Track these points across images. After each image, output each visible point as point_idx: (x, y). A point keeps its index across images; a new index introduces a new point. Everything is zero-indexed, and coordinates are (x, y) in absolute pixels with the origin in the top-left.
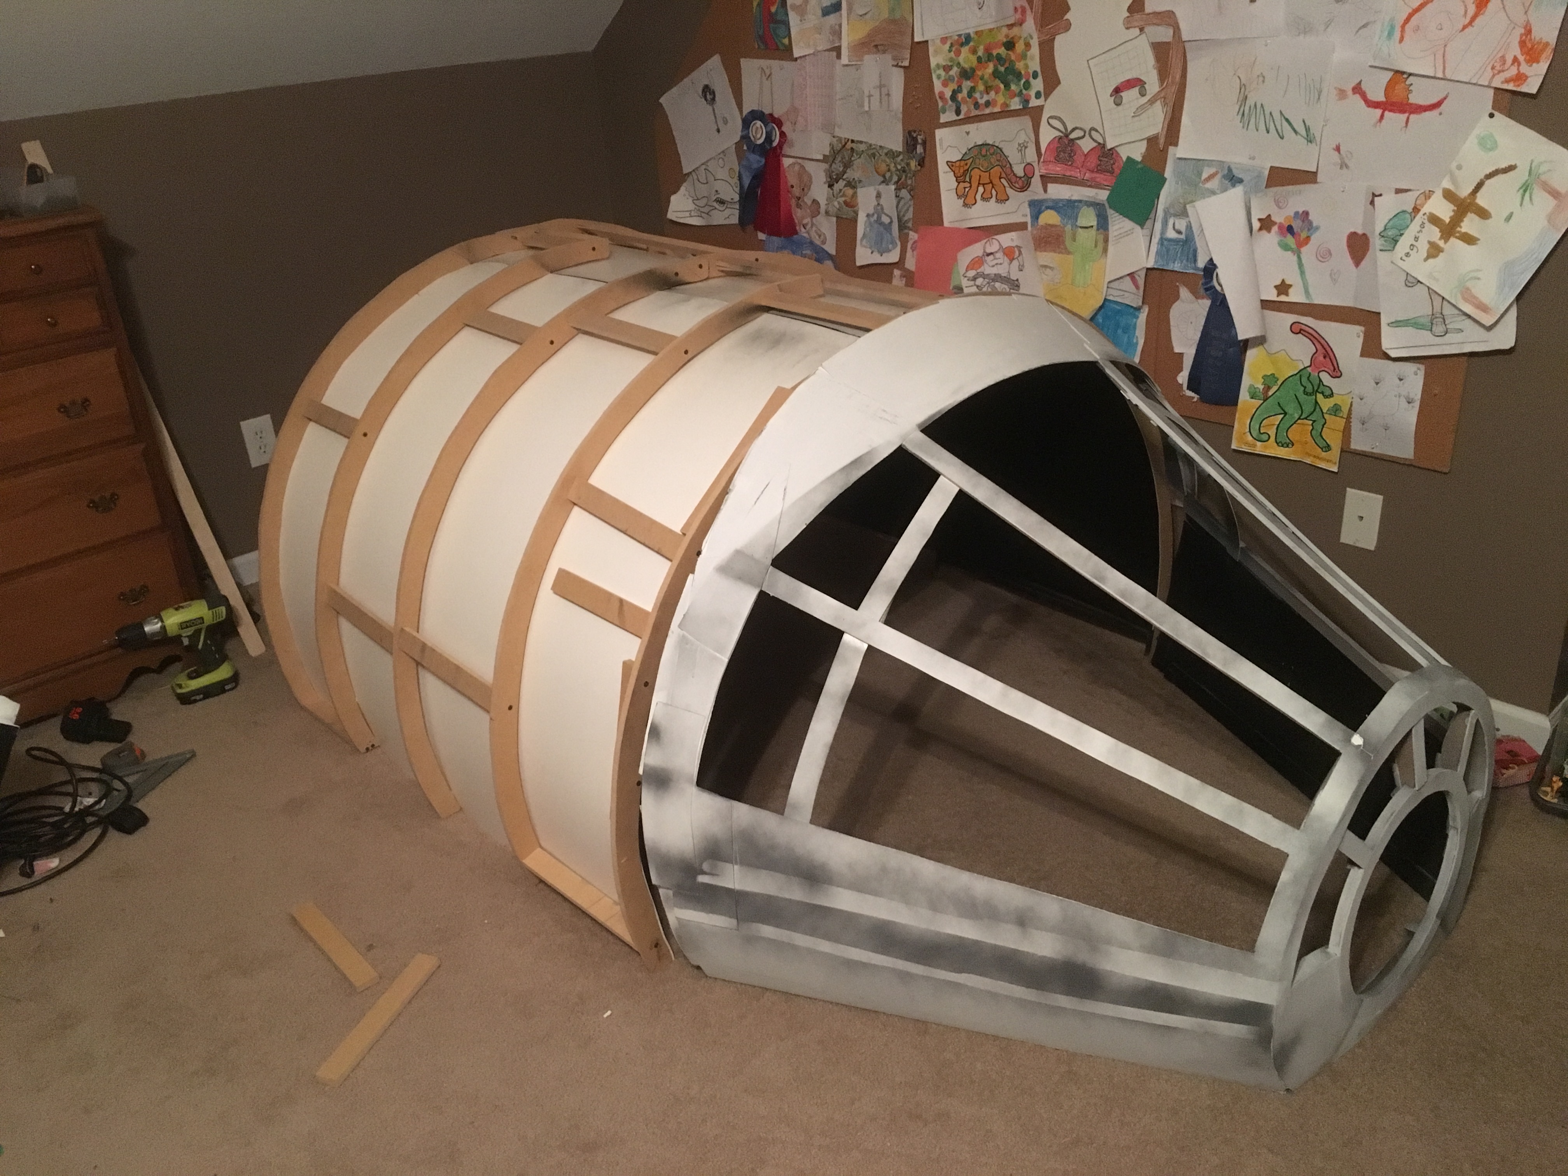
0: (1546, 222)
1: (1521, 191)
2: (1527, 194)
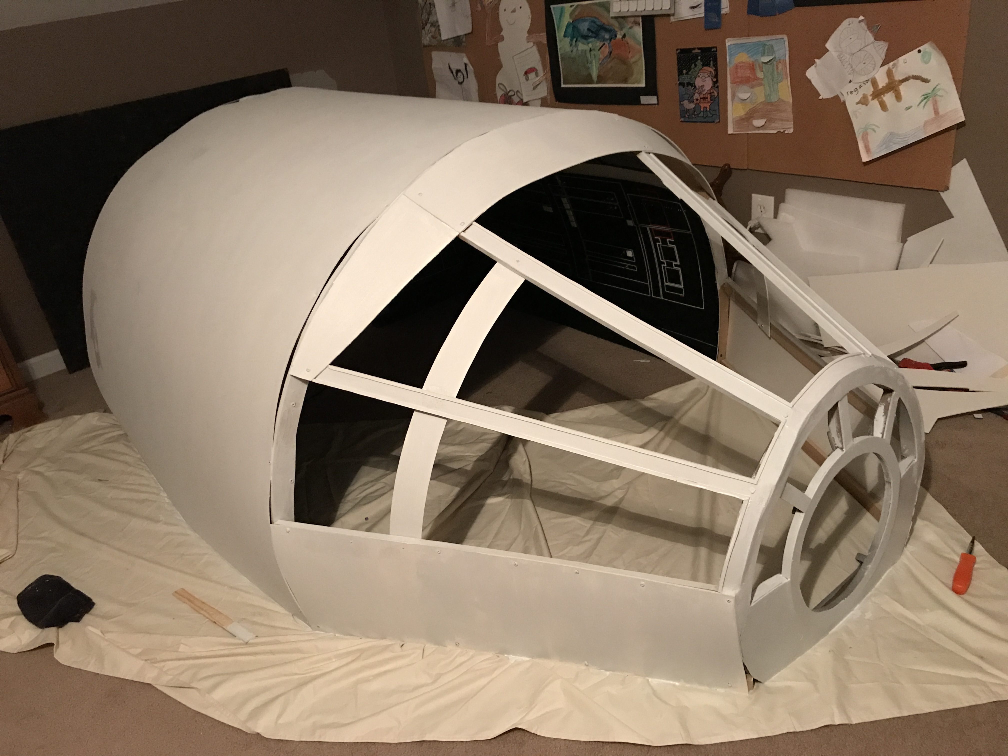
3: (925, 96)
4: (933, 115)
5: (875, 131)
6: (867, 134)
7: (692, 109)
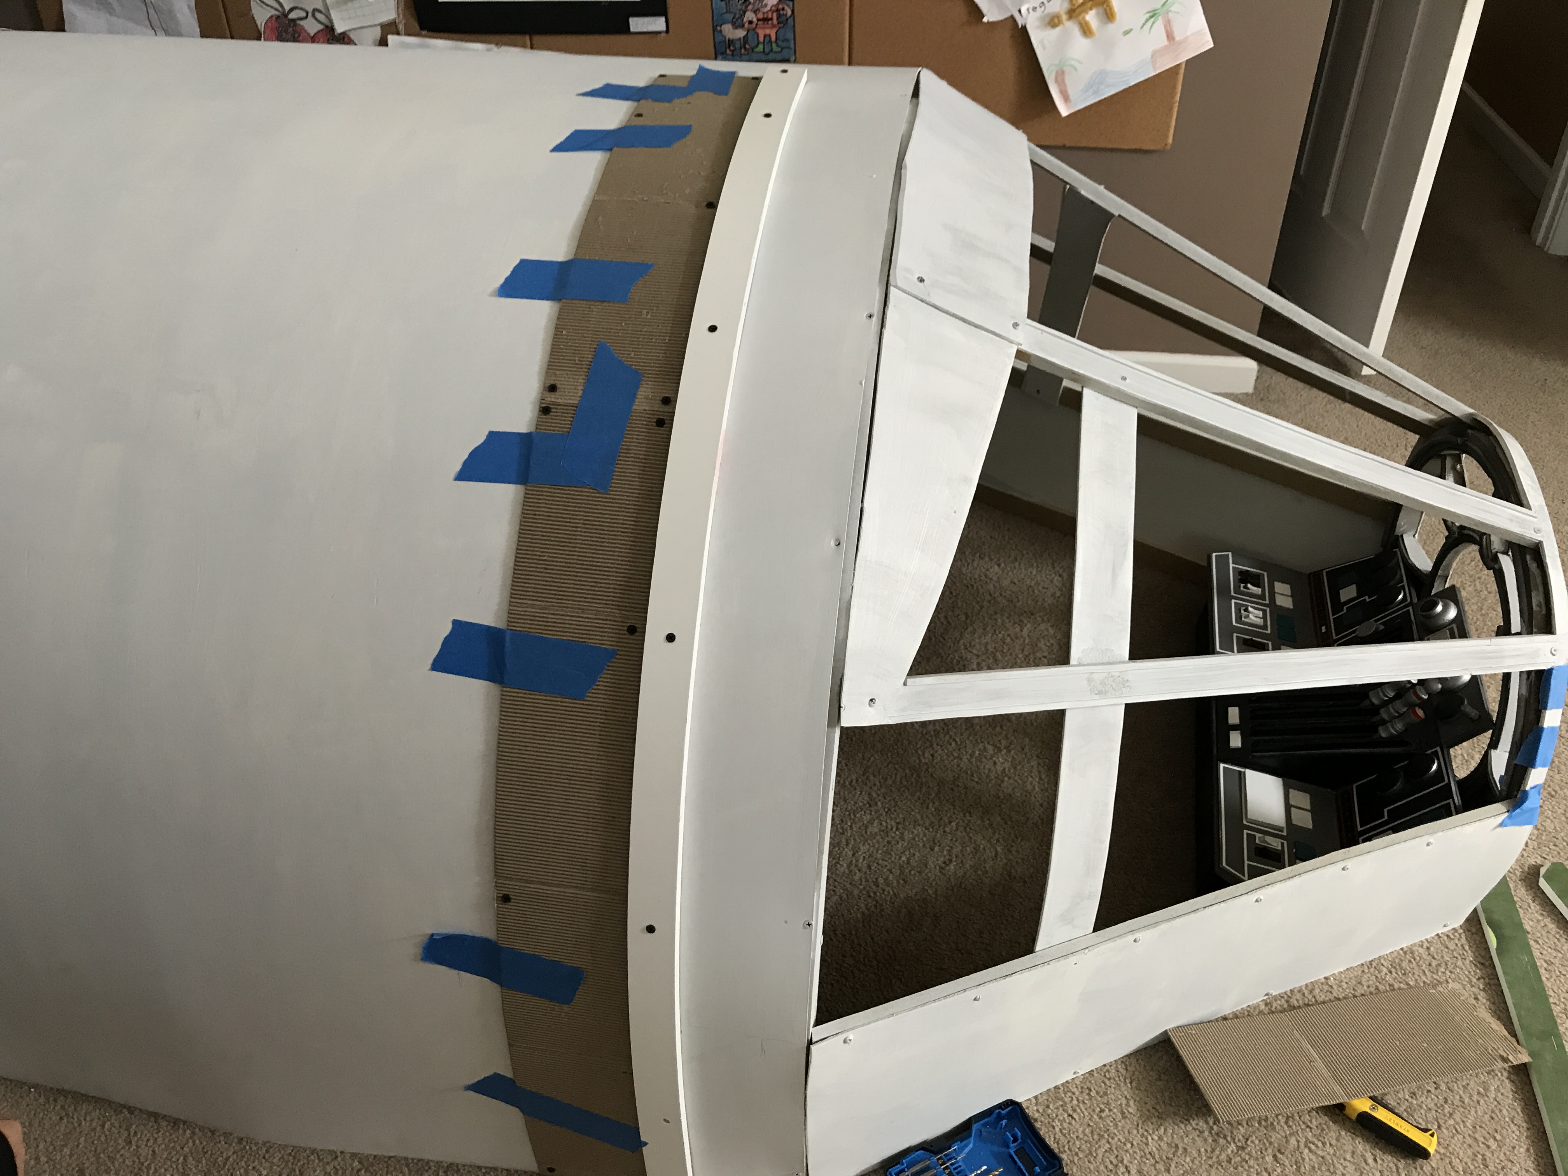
0: (1150, 56)
1: (1148, 15)
2: (1152, 20)
3: (1151, 14)
4: (1165, 42)
5: (1076, 69)
6: (1063, 72)
7: (740, 39)
